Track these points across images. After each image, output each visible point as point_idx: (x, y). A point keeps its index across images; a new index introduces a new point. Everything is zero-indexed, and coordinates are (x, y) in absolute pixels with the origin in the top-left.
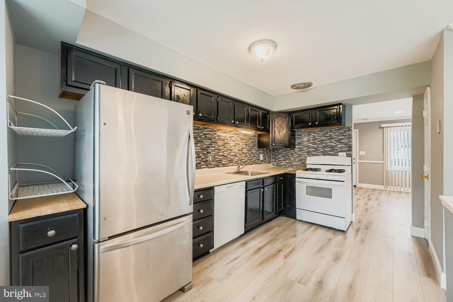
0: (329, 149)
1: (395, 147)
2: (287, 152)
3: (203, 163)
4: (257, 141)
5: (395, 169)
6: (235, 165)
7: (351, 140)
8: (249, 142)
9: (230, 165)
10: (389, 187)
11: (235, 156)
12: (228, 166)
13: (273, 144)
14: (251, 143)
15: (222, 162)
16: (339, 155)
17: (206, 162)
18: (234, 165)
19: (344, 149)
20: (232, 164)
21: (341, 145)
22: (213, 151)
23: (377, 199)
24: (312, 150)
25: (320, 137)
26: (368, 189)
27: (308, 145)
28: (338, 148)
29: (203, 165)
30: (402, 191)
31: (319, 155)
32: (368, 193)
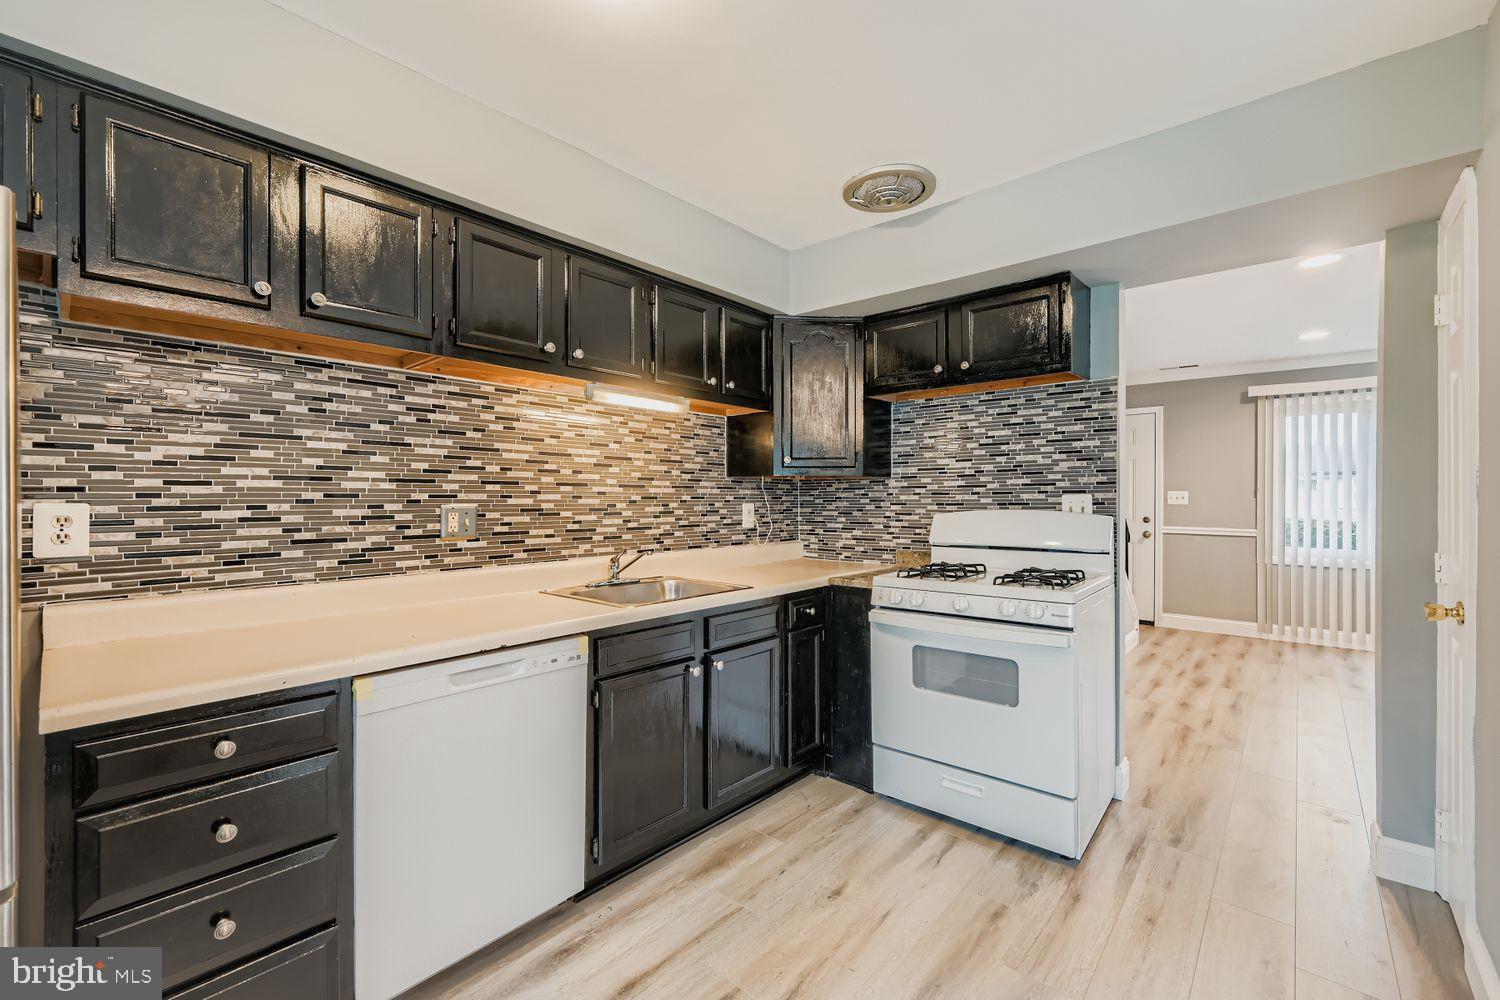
0: (1021, 481)
1: (1300, 478)
2: (857, 492)
3: (408, 548)
4: (725, 448)
5: (1301, 560)
6: (601, 554)
7: (1112, 438)
8: (682, 451)
9: (574, 552)
10: (1275, 627)
11: (609, 511)
12: (564, 558)
13: (787, 460)
14: (693, 452)
15: (528, 541)
16: (1065, 507)
17: (424, 543)
18: (596, 550)
19: (1085, 479)
20: (588, 546)
21: (1071, 464)
22: (469, 487)
23: (1228, 683)
24: (953, 483)
25: (989, 426)
26: (1196, 634)
27: (940, 462)
28: (1059, 476)
29: (406, 556)
30: (1327, 642)
31: (984, 507)
32: (1196, 655)
